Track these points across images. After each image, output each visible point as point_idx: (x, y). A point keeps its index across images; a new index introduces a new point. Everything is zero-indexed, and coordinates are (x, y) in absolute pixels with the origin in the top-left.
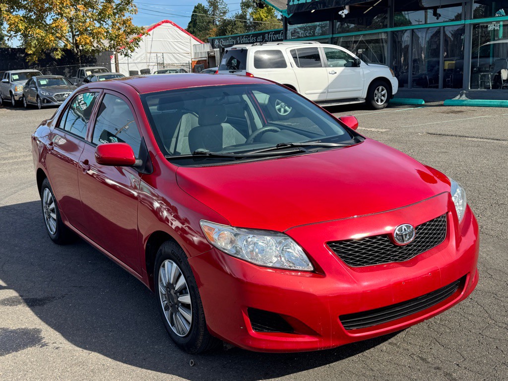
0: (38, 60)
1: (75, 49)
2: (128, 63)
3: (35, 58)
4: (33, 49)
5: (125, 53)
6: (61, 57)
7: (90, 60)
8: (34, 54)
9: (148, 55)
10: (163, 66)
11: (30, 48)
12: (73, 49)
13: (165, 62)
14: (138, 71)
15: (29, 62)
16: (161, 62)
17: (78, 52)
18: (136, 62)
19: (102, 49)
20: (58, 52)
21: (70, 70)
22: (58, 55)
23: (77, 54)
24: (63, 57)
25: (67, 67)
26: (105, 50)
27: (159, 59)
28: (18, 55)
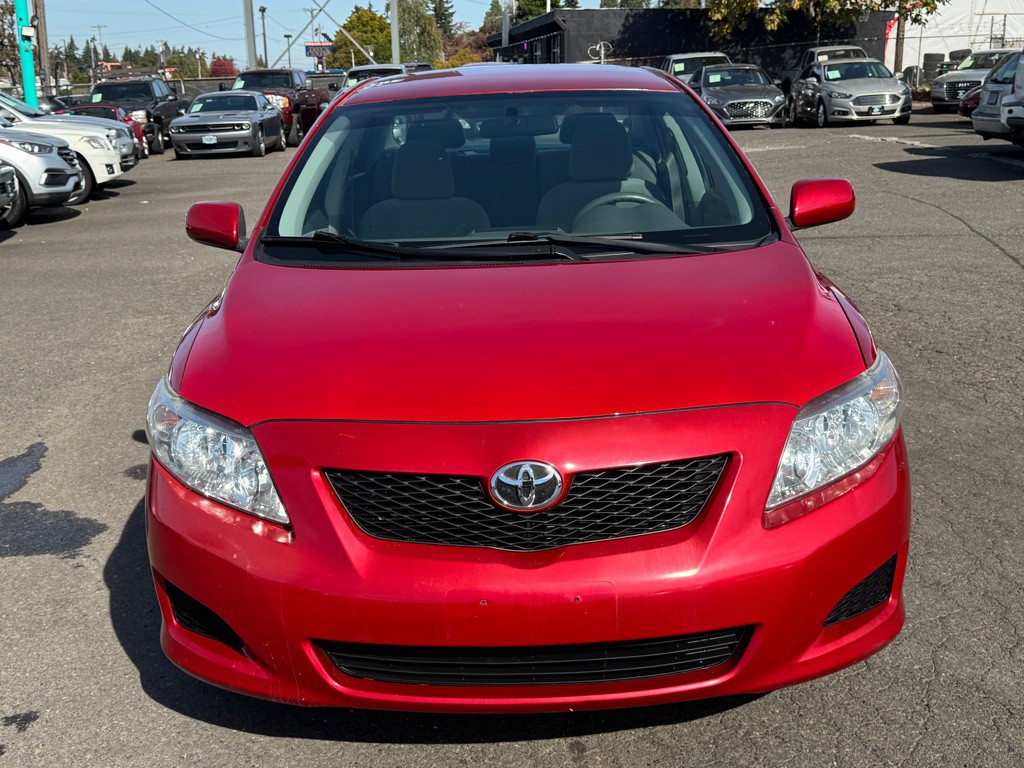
0: (732, 34)
1: (812, 9)
2: (921, 38)
3: (727, 29)
4: (723, 11)
5: (913, 16)
6: (778, 25)
7: (842, 30)
8: (725, 19)
9: (977, 19)
10: (1000, 45)
11: (718, 9)
12: (808, 10)
13: (1007, 36)
14: (943, 56)
15: (714, 36)
16: (998, 33)
17: (816, 15)
18: (945, 34)
19: (864, 7)
20: (774, 17)
21: (796, 53)
22: (773, 24)
23: (814, 18)
24: (782, 26)
25: (792, 47)
26: (872, 10)
27: (996, 27)
28: (702, 23)
